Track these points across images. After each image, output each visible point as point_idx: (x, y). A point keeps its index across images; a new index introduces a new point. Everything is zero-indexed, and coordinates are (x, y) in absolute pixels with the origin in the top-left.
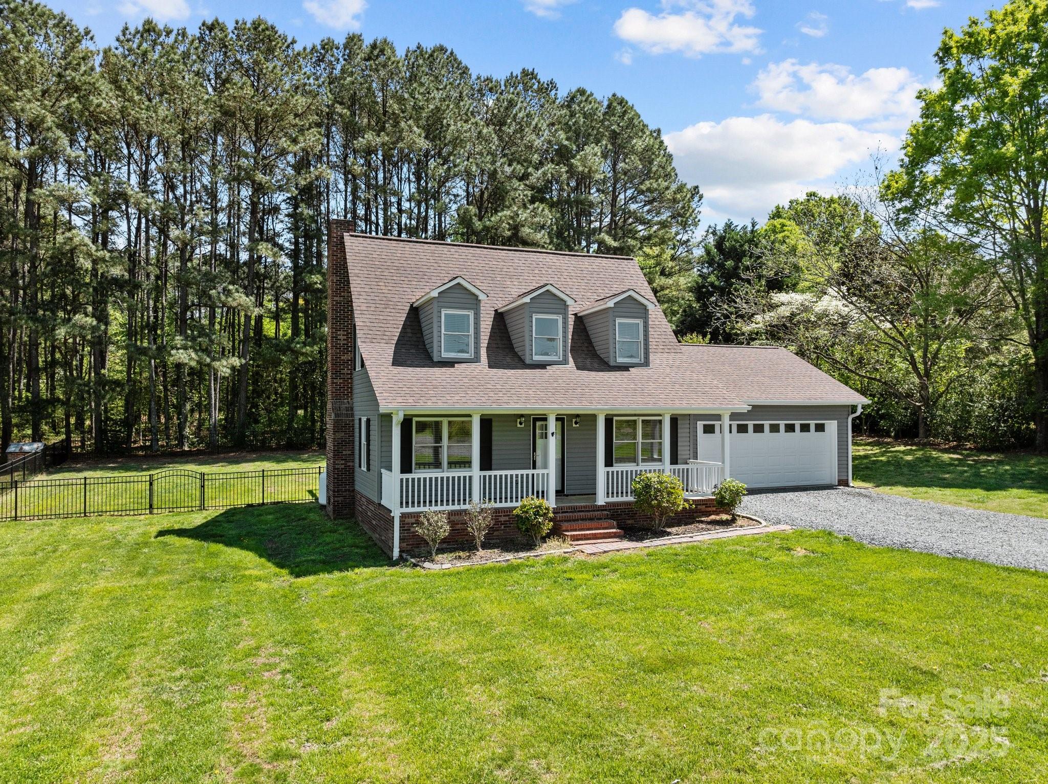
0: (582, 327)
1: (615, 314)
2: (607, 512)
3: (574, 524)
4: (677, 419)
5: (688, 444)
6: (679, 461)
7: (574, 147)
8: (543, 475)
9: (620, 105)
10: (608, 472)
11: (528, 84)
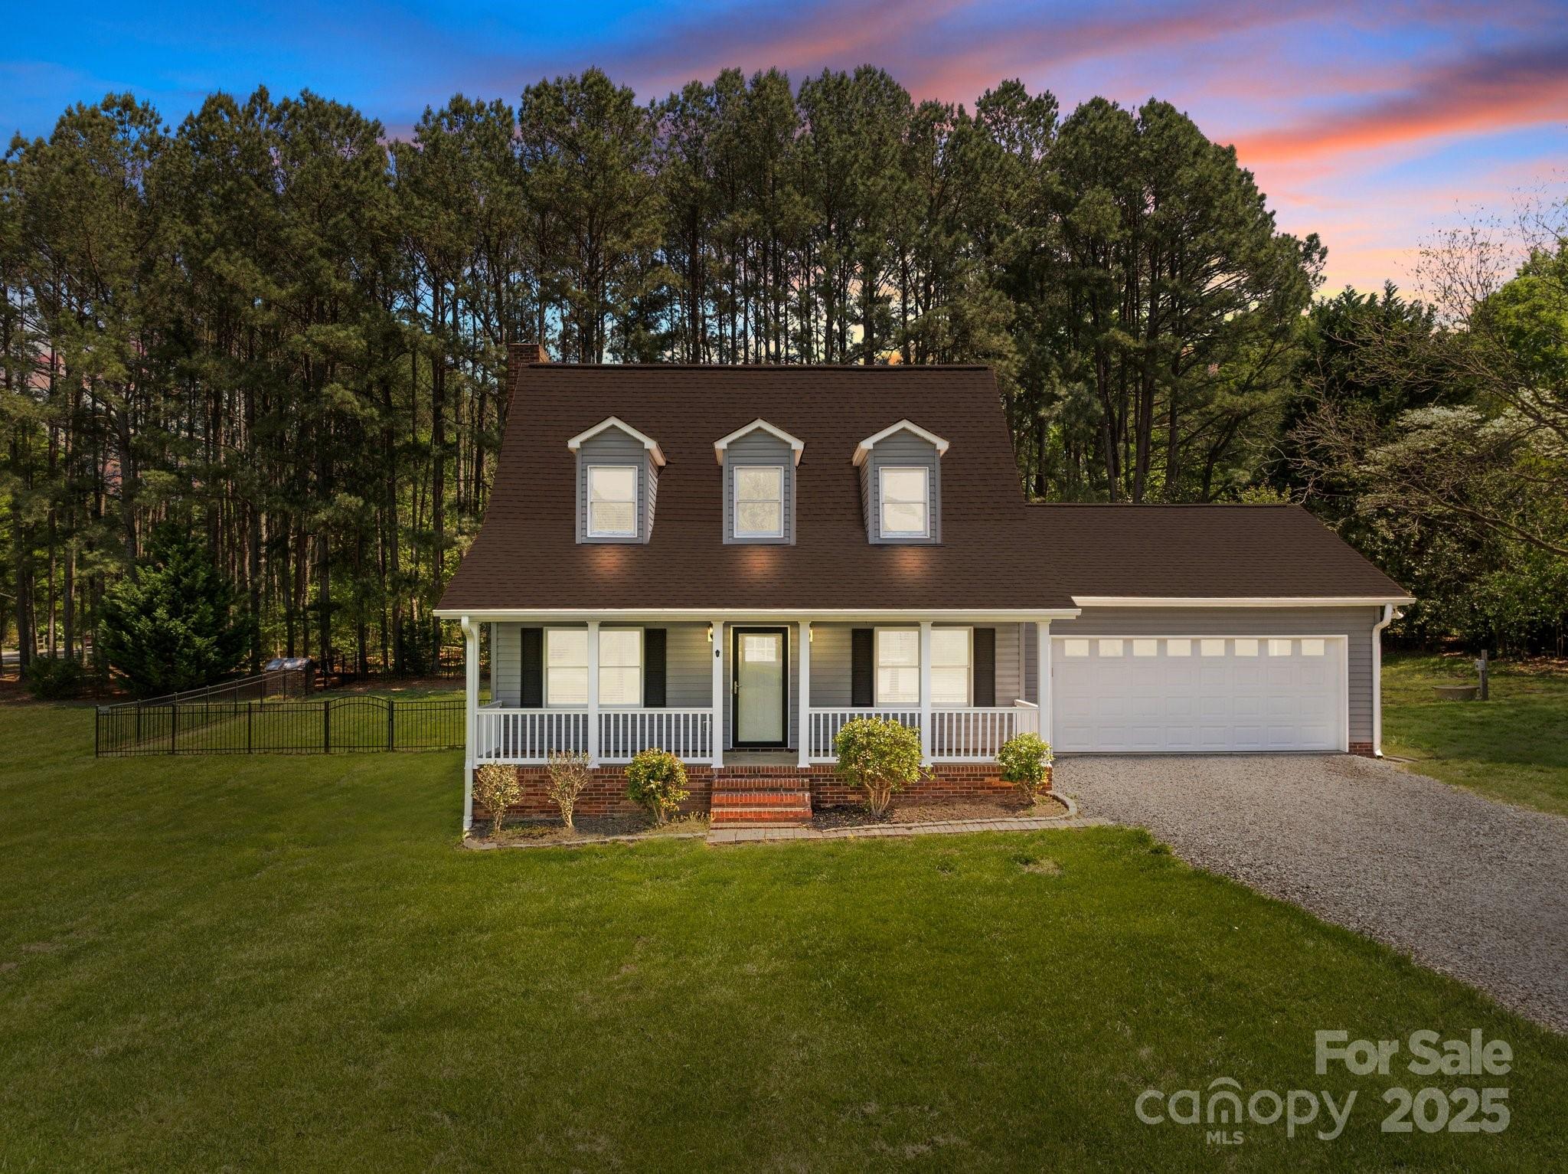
1: (878, 460)
2: (806, 780)
3: (735, 797)
4: (993, 630)
5: (1016, 672)
6: (997, 701)
7: (1073, 194)
8: (704, 717)
9: (1161, 116)
10: (817, 716)
11: (1008, 104)
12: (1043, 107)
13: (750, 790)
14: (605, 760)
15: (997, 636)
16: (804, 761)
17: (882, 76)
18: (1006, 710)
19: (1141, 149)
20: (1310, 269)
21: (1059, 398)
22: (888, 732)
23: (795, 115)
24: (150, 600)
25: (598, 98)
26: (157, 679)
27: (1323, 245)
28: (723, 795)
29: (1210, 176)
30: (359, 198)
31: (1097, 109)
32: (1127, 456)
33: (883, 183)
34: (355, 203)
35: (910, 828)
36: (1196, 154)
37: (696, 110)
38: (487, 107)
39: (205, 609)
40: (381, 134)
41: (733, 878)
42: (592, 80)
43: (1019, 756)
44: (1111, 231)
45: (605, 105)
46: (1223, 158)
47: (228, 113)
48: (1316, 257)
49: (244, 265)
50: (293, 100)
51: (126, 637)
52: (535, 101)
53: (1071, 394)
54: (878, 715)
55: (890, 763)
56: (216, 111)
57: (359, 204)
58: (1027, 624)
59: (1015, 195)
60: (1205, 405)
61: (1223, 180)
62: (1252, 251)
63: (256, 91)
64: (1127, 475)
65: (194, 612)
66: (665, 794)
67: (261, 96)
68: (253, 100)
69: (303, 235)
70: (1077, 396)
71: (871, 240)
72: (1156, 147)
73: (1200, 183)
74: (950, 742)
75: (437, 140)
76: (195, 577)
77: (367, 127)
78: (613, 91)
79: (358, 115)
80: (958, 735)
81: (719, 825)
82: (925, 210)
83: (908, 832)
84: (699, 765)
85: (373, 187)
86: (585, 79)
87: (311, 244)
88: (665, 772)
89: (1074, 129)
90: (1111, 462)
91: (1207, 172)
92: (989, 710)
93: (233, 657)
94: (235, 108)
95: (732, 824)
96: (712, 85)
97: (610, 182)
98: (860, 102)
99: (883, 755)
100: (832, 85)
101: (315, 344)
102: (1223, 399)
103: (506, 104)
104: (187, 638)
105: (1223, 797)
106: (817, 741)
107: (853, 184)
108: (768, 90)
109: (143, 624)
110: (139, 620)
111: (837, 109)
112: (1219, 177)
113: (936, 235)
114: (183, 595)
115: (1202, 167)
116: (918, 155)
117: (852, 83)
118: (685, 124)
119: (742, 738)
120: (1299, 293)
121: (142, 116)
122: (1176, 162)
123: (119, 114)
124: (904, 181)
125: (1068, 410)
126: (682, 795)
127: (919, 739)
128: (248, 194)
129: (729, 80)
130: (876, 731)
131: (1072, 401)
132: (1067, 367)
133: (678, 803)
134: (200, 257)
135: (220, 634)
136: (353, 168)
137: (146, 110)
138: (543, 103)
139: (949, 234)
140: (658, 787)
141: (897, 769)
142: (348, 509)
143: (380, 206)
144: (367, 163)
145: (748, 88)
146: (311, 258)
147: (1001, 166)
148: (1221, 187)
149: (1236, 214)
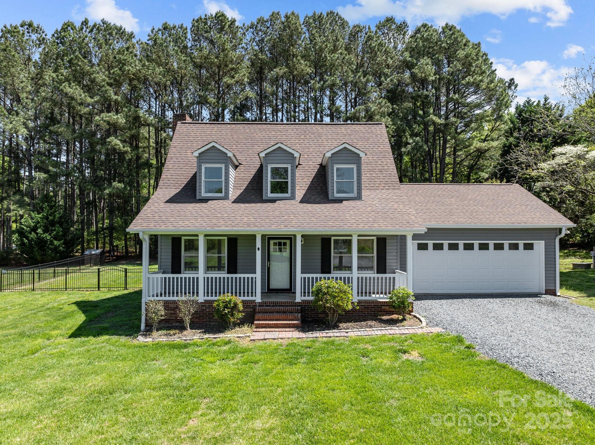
0: (323, 173)
1: (333, 162)
2: (299, 308)
3: (266, 316)
4: (385, 239)
5: (396, 258)
6: (387, 271)
7: (415, 61)
8: (252, 278)
9: (450, 30)
10: (305, 278)
11: (388, 26)
12: (402, 28)
13: (273, 312)
14: (207, 298)
15: (387, 241)
16: (299, 298)
17: (337, 14)
18: (392, 276)
19: (442, 43)
20: (510, 93)
21: (409, 144)
22: (337, 286)
23: (302, 29)
24: (36, 226)
25: (222, 22)
26: (39, 258)
27: (516, 83)
28: (260, 315)
29: (471, 54)
30: (123, 62)
31: (424, 28)
32: (436, 168)
33: (337, 56)
34: (122, 64)
35: (347, 332)
36: (465, 45)
37: (262, 28)
38: (177, 27)
39: (58, 229)
40: (134, 37)
41: (260, 360)
42: (219, 15)
43: (398, 297)
44: (431, 76)
45: (224, 25)
46: (476, 47)
47: (72, 29)
48: (513, 87)
49: (76, 89)
50: (97, 23)
51: (26, 241)
52: (196, 24)
53: (414, 142)
54: (333, 278)
55: (338, 301)
56: (67, 28)
57: (124, 64)
58: (401, 236)
59: (391, 61)
60: (469, 146)
61: (477, 55)
62: (488, 84)
63: (84, 20)
64: (436, 176)
65: (54, 230)
66: (232, 315)
67: (85, 23)
68: (82, 24)
69: (101, 77)
70: (417, 143)
71: (332, 78)
72: (448, 42)
73: (467, 56)
74: (366, 289)
75: (156, 39)
76: (55, 216)
77: (128, 34)
78: (228, 19)
79: (125, 29)
80: (370, 286)
81: (258, 330)
82: (355, 67)
83: (346, 335)
84: (250, 301)
85: (129, 57)
86: (217, 14)
87: (104, 80)
88: (232, 305)
89: (415, 36)
90: (430, 171)
91: (470, 52)
92: (384, 276)
93: (71, 249)
94: (75, 27)
95: (264, 329)
96: (268, 17)
97: (226, 56)
98: (328, 24)
99: (335, 297)
100: (317, 17)
101: (105, 121)
102: (477, 144)
103: (184, 26)
104: (51, 241)
105: (494, 317)
106: (305, 289)
107: (326, 57)
108: (291, 19)
109: (33, 235)
110: (31, 234)
111: (320, 27)
112: (475, 54)
113: (359, 77)
114: (50, 224)
115: (468, 50)
116: (352, 46)
117: (325, 16)
118: (257, 34)
119: (272, 287)
120: (507, 102)
121: (37, 30)
122: (457, 48)
123: (27, 29)
124: (346, 54)
125: (413, 149)
126: (240, 315)
127: (352, 289)
128: (78, 60)
129: (274, 16)
130: (331, 286)
131: (415, 145)
132: (412, 131)
133: (239, 319)
134: (58, 85)
135: (65, 240)
136: (121, 50)
137: (38, 27)
138: (199, 24)
139: (364, 77)
140: (229, 312)
141: (341, 304)
142: (117, 188)
143: (132, 65)
144: (128, 49)
145: (283, 19)
146: (103, 86)
147: (386, 50)
148: (475, 58)
149: (482, 69)
